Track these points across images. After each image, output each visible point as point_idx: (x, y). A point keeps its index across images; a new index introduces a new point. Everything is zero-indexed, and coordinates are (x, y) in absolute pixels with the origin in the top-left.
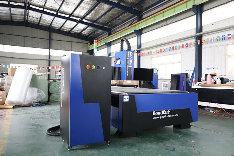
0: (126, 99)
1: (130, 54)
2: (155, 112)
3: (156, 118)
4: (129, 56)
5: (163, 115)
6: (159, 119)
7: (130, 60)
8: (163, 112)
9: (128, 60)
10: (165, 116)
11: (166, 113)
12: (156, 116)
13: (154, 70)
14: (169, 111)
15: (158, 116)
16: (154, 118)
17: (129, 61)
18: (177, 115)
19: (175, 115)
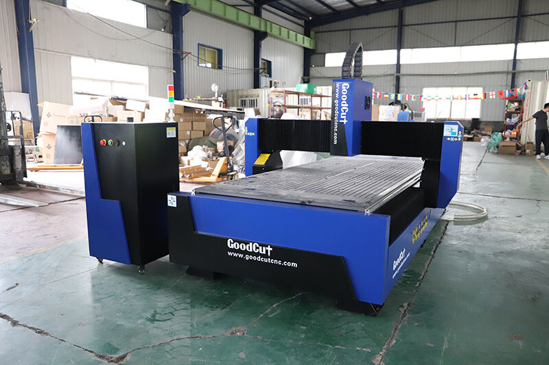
0: (172, 201)
1: (343, 88)
2: (232, 242)
3: (236, 255)
4: (341, 94)
5: (253, 254)
6: (244, 259)
7: (342, 105)
8: (252, 247)
9: (337, 105)
10: (259, 259)
11: (262, 250)
12: (233, 250)
13: (446, 127)
14: (271, 249)
15: (239, 251)
16: (230, 254)
17: (340, 107)
18: (295, 265)
19: (289, 264)
